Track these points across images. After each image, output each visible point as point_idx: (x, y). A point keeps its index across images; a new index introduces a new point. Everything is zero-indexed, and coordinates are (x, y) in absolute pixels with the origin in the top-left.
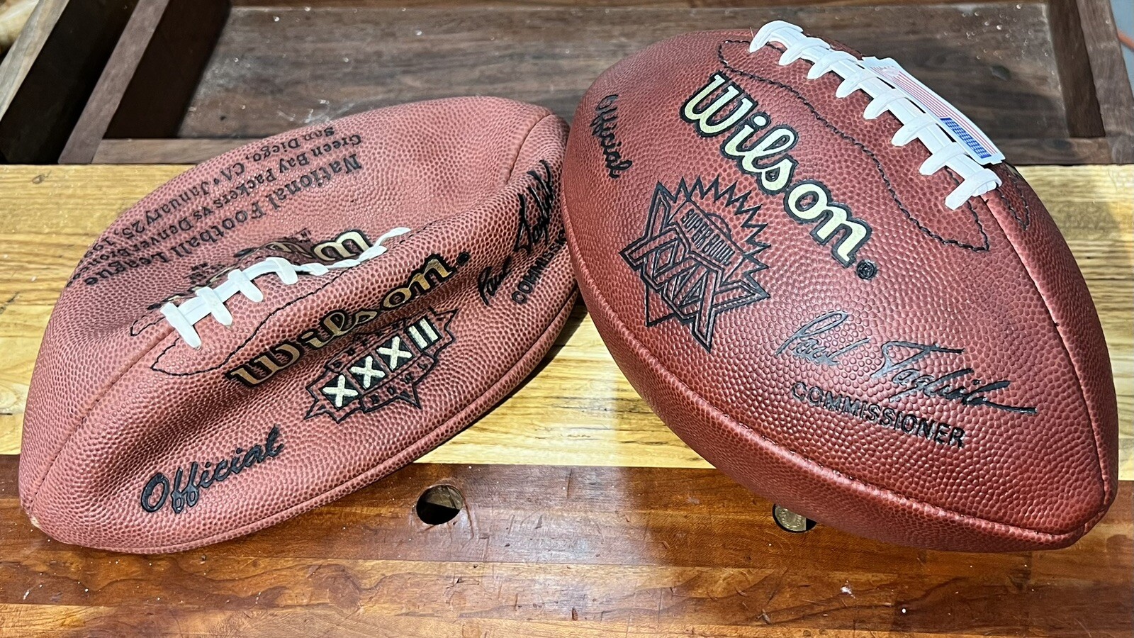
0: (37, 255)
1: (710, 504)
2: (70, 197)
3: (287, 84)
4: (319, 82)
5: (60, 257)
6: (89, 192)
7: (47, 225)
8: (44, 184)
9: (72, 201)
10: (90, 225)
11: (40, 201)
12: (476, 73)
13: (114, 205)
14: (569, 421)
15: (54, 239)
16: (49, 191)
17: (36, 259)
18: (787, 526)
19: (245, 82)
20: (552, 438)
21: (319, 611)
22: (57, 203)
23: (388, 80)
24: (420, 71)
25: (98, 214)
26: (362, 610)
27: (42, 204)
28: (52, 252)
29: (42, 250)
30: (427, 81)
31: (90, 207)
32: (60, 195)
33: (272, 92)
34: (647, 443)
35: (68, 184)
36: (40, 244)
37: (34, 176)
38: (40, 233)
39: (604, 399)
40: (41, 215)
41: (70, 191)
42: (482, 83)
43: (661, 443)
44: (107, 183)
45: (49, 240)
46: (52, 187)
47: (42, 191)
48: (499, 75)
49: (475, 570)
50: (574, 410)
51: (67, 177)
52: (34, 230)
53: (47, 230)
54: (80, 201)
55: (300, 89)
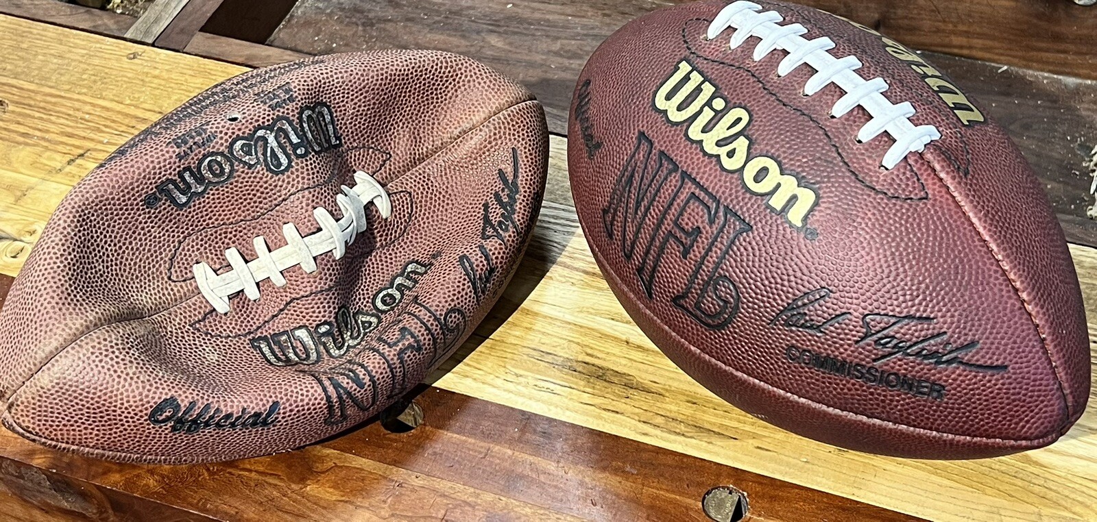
0: (114, 121)
1: (645, 476)
2: (155, 77)
3: (380, 20)
4: (409, 24)
5: (133, 127)
6: (173, 76)
7: (129, 97)
8: (135, 61)
9: (156, 81)
10: (166, 105)
11: (129, 75)
12: (557, 46)
13: (191, 92)
14: (539, 372)
15: (132, 111)
16: (139, 68)
17: (112, 124)
18: (713, 514)
19: (342, 9)
20: (519, 384)
21: (271, 480)
22: (142, 80)
23: (474, 36)
24: (506, 33)
25: (176, 97)
26: (308, 488)
27: (129, 78)
28: (127, 121)
29: (119, 118)
30: (511, 44)
31: (170, 90)
32: (147, 73)
33: (363, 24)
34: (605, 409)
35: (157, 65)
36: (119, 112)
37: (130, 52)
38: (122, 103)
39: (577, 361)
40: (127, 88)
41: (157, 72)
42: (561, 56)
43: (617, 413)
44: (191, 72)
45: (126, 110)
46: (142, 65)
47: (133, 67)
48: (579, 52)
49: (416, 480)
50: (546, 364)
51: (157, 60)
52: (116, 99)
53: (128, 102)
54: (163, 82)
55: (389, 26)
